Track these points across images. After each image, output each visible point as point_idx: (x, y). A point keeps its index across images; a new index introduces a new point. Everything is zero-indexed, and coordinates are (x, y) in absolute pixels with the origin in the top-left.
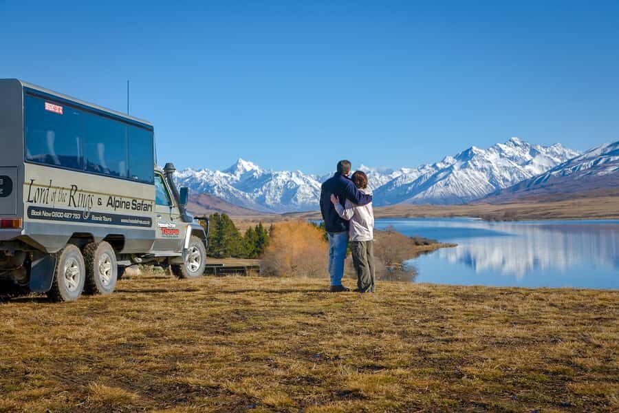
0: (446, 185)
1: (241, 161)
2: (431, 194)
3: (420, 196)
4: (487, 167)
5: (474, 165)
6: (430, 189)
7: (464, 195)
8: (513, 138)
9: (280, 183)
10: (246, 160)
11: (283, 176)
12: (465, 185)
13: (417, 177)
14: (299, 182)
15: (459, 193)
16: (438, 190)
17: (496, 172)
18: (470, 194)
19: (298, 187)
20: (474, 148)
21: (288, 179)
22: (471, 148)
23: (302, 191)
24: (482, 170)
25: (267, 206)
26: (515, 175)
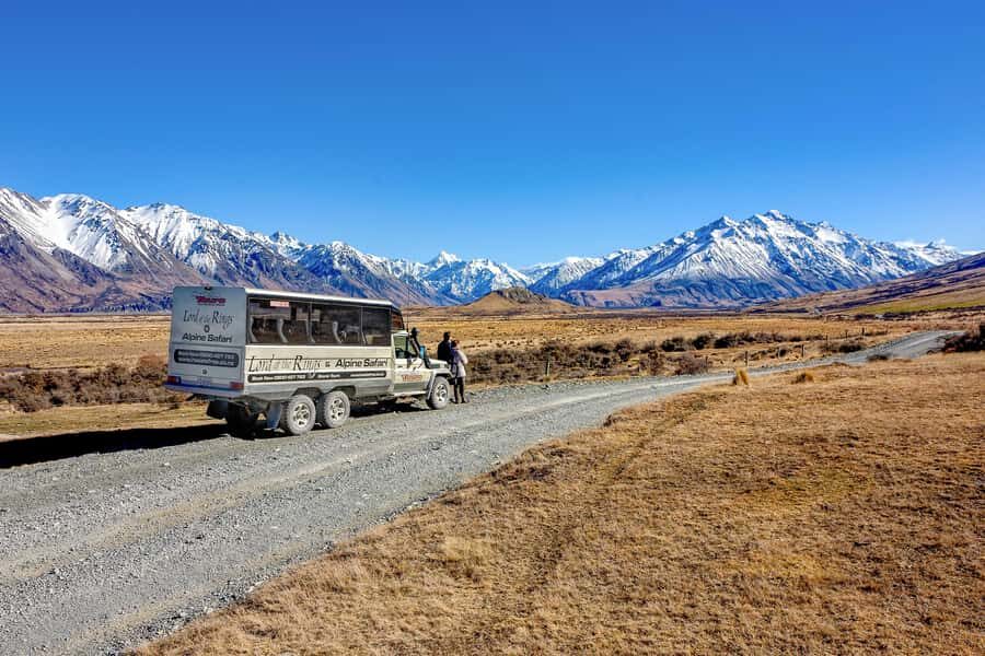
0: (707, 260)
1: (443, 253)
2: (684, 272)
3: (665, 275)
4: (764, 237)
5: (744, 233)
6: (681, 265)
7: (738, 276)
8: (773, 211)
9: (474, 272)
10: (449, 253)
11: (478, 265)
12: (737, 261)
13: (647, 257)
14: (496, 270)
15: (730, 273)
16: (693, 267)
17: (779, 244)
18: (747, 275)
19: (493, 276)
20: (726, 218)
21: (484, 267)
22: (723, 218)
23: (498, 280)
24: (758, 240)
25: (453, 297)
26: (807, 250)
